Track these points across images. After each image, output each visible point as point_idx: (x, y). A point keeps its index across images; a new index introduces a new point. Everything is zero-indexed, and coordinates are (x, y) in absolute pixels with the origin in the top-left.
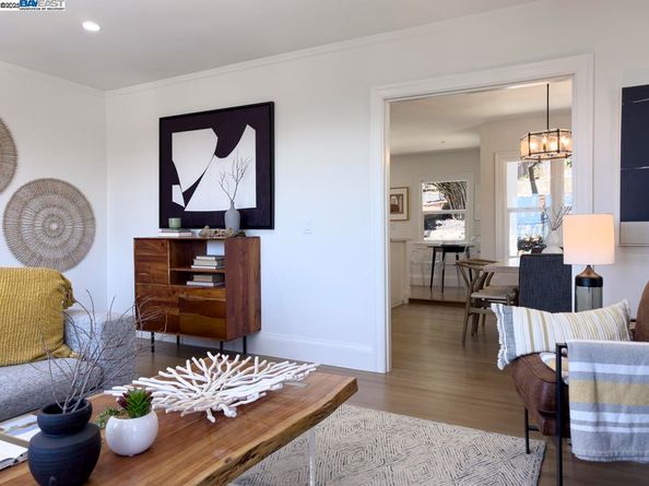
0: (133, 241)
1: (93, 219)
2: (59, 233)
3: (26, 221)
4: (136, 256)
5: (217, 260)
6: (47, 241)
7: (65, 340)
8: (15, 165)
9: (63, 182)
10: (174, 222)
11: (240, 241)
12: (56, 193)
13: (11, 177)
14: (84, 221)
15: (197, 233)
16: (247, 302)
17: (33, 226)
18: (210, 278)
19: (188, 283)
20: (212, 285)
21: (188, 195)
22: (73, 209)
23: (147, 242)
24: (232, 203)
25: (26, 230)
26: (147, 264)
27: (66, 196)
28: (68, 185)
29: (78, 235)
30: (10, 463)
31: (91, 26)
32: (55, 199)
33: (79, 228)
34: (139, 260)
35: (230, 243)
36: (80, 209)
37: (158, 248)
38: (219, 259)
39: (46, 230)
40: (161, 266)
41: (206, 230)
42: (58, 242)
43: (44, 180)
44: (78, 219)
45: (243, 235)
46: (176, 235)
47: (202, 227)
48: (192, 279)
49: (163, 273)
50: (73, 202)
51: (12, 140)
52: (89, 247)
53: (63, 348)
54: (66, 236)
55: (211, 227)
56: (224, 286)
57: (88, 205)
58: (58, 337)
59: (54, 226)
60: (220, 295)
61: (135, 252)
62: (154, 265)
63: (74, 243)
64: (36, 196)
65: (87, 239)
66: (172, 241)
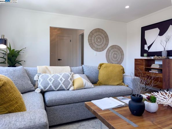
0: (134, 60)
1: (123, 54)
2: (116, 58)
3: (110, 55)
4: (135, 63)
5: (159, 65)
6: (114, 59)
7: (123, 82)
8: (108, 42)
9: (117, 46)
10: (145, 55)
11: (167, 60)
12: (116, 48)
13: (108, 45)
14: (121, 55)
15: (152, 58)
16: (170, 79)
17: (111, 56)
18: (157, 70)
19: (150, 71)
20: (157, 72)
21: (149, 47)
22: (119, 52)
23: (138, 60)
24: (165, 49)
25: (110, 57)
26: (138, 66)
27: (118, 49)
28: (118, 46)
29: (120, 58)
30: (122, 106)
31: (127, 7)
32: (116, 50)
33: (120, 56)
34: (136, 64)
35: (164, 60)
36: (121, 52)
37: (141, 62)
38: (160, 65)
39: (114, 57)
40: (142, 66)
41: (156, 57)
42: (116, 60)
43: (114, 45)
44: (120, 54)
45: (169, 58)
46: (146, 58)
47: (154, 56)
48: (151, 70)
49: (143, 68)
50: (119, 50)
51: (108, 37)
52: (122, 61)
53: (123, 83)
54: (117, 58)
55: (157, 56)
56: (162, 73)
57: (122, 51)
58: (122, 81)
59: (115, 56)
60: (160, 75)
61: (135, 62)
62: (140, 66)
63: (119, 60)
64: (112, 49)
65: (122, 59)
66: (145, 60)
